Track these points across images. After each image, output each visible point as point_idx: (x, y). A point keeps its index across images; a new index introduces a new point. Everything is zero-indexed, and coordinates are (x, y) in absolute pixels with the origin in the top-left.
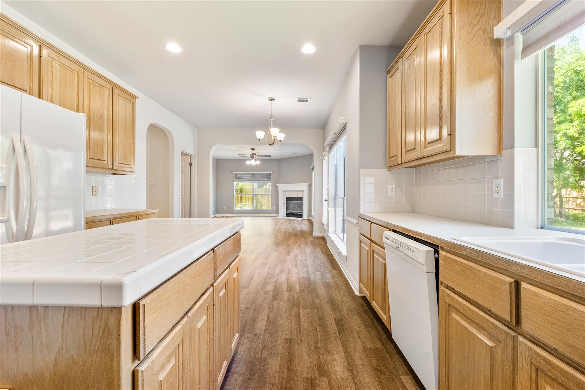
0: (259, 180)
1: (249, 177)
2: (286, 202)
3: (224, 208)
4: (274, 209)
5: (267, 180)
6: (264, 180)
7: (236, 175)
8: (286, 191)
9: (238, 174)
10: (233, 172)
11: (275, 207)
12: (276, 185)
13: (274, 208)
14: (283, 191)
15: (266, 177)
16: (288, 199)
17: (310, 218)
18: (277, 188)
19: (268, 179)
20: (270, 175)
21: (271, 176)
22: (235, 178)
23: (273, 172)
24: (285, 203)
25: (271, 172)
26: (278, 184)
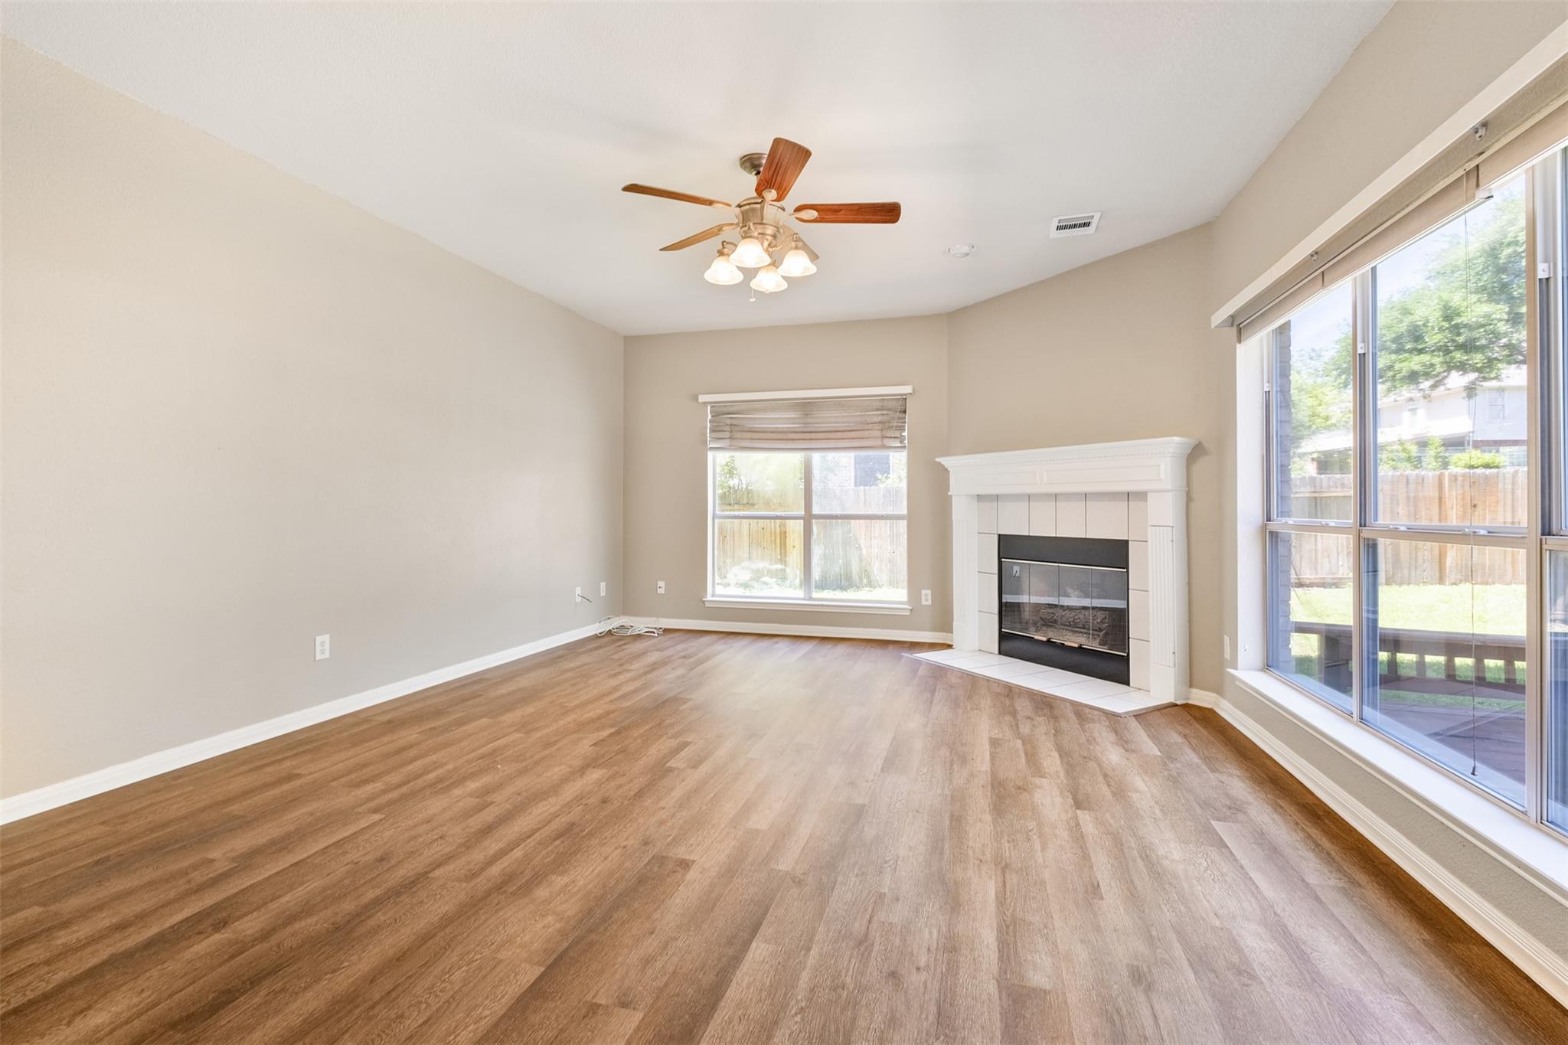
0: (839, 435)
1: (783, 420)
2: (1000, 563)
3: (661, 584)
4: (924, 603)
5: (883, 437)
6: (866, 434)
7: (720, 412)
8: (997, 498)
9: (725, 410)
10: (702, 398)
11: (929, 592)
12: (937, 460)
13: (926, 597)
14: (980, 498)
15: (880, 419)
16: (1010, 547)
17: (1201, 698)
18: (940, 479)
19: (890, 428)
20: (900, 406)
21: (905, 412)
22: (713, 431)
23: (914, 390)
24: (996, 570)
25: (907, 389)
26: (948, 453)
